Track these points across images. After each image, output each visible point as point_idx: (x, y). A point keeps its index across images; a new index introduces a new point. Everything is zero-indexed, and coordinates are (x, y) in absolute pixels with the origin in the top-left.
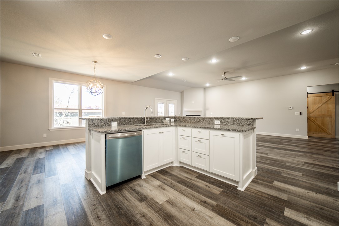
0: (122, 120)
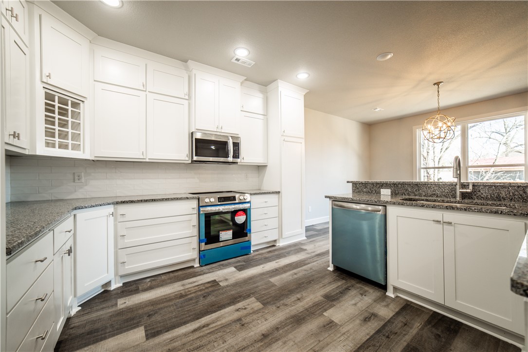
0: (400, 186)
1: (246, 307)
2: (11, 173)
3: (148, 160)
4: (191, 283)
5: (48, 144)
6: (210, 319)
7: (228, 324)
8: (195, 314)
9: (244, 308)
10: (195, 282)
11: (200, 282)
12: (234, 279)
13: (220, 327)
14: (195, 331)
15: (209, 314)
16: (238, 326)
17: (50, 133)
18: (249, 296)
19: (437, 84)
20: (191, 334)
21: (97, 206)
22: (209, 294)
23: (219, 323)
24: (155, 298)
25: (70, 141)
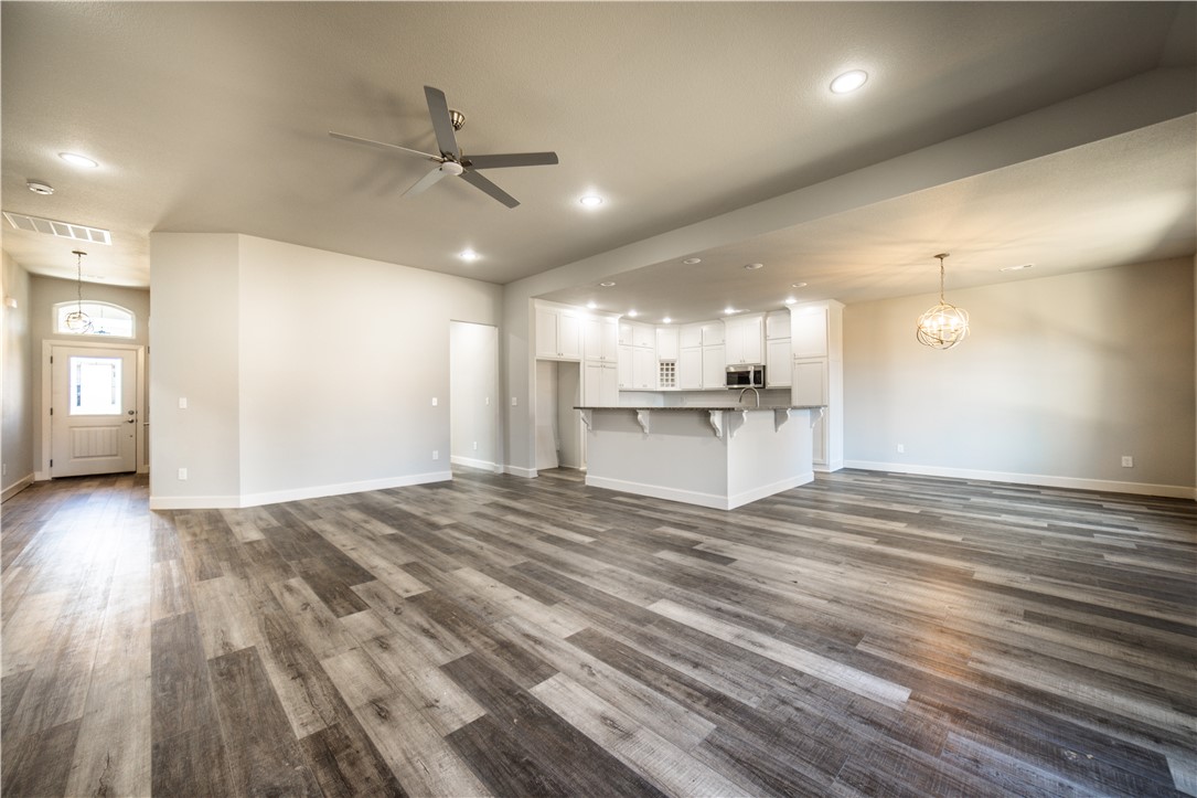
19: (940, 256)
25: (670, 382)
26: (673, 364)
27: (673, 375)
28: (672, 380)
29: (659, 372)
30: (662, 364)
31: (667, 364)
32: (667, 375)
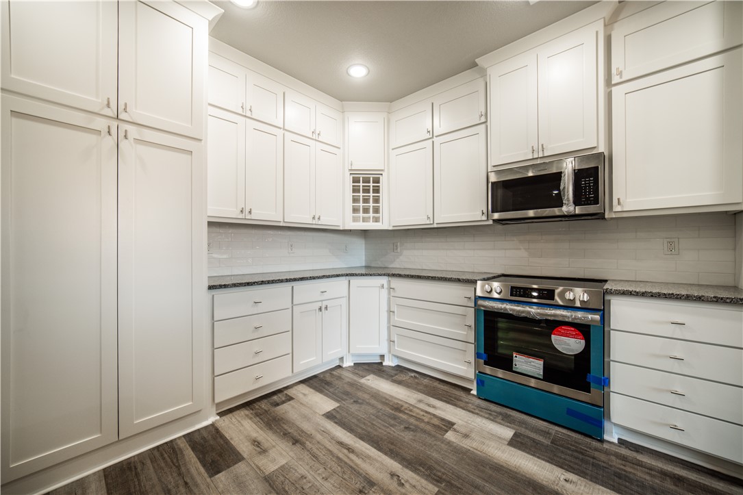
1: (407, 486)
2: (365, 244)
3: (435, 226)
4: (429, 405)
5: (355, 220)
6: (364, 450)
7: (359, 473)
8: (369, 432)
9: (403, 481)
10: (434, 407)
11: (437, 412)
12: (475, 445)
13: (353, 465)
14: (341, 444)
15: (372, 446)
16: (357, 486)
17: (355, 210)
18: (438, 481)
20: (334, 442)
21: (374, 275)
22: (415, 429)
23: (359, 461)
24: (383, 393)
25: (371, 214)
26: (377, 181)
27: (377, 200)
28: (376, 210)
29: (349, 195)
30: (356, 180)
31: (366, 180)
32: (366, 201)
